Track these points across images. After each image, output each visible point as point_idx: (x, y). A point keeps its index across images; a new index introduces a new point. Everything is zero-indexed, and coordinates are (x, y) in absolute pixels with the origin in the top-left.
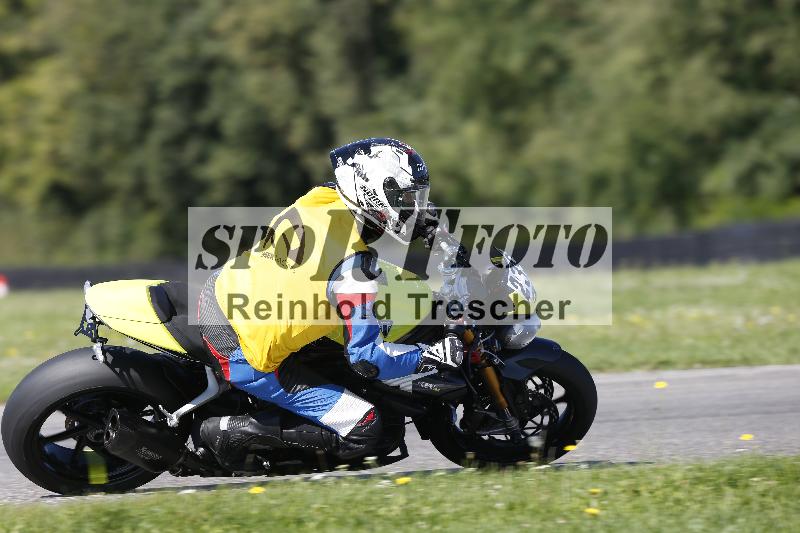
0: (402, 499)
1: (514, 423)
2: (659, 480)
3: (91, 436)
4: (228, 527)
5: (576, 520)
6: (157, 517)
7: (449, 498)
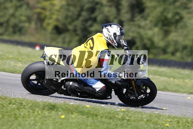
0: (122, 114)
1: (137, 95)
2: (185, 120)
3: (41, 81)
4: (79, 113)
5: (163, 127)
6: (63, 108)
7: (133, 116)
